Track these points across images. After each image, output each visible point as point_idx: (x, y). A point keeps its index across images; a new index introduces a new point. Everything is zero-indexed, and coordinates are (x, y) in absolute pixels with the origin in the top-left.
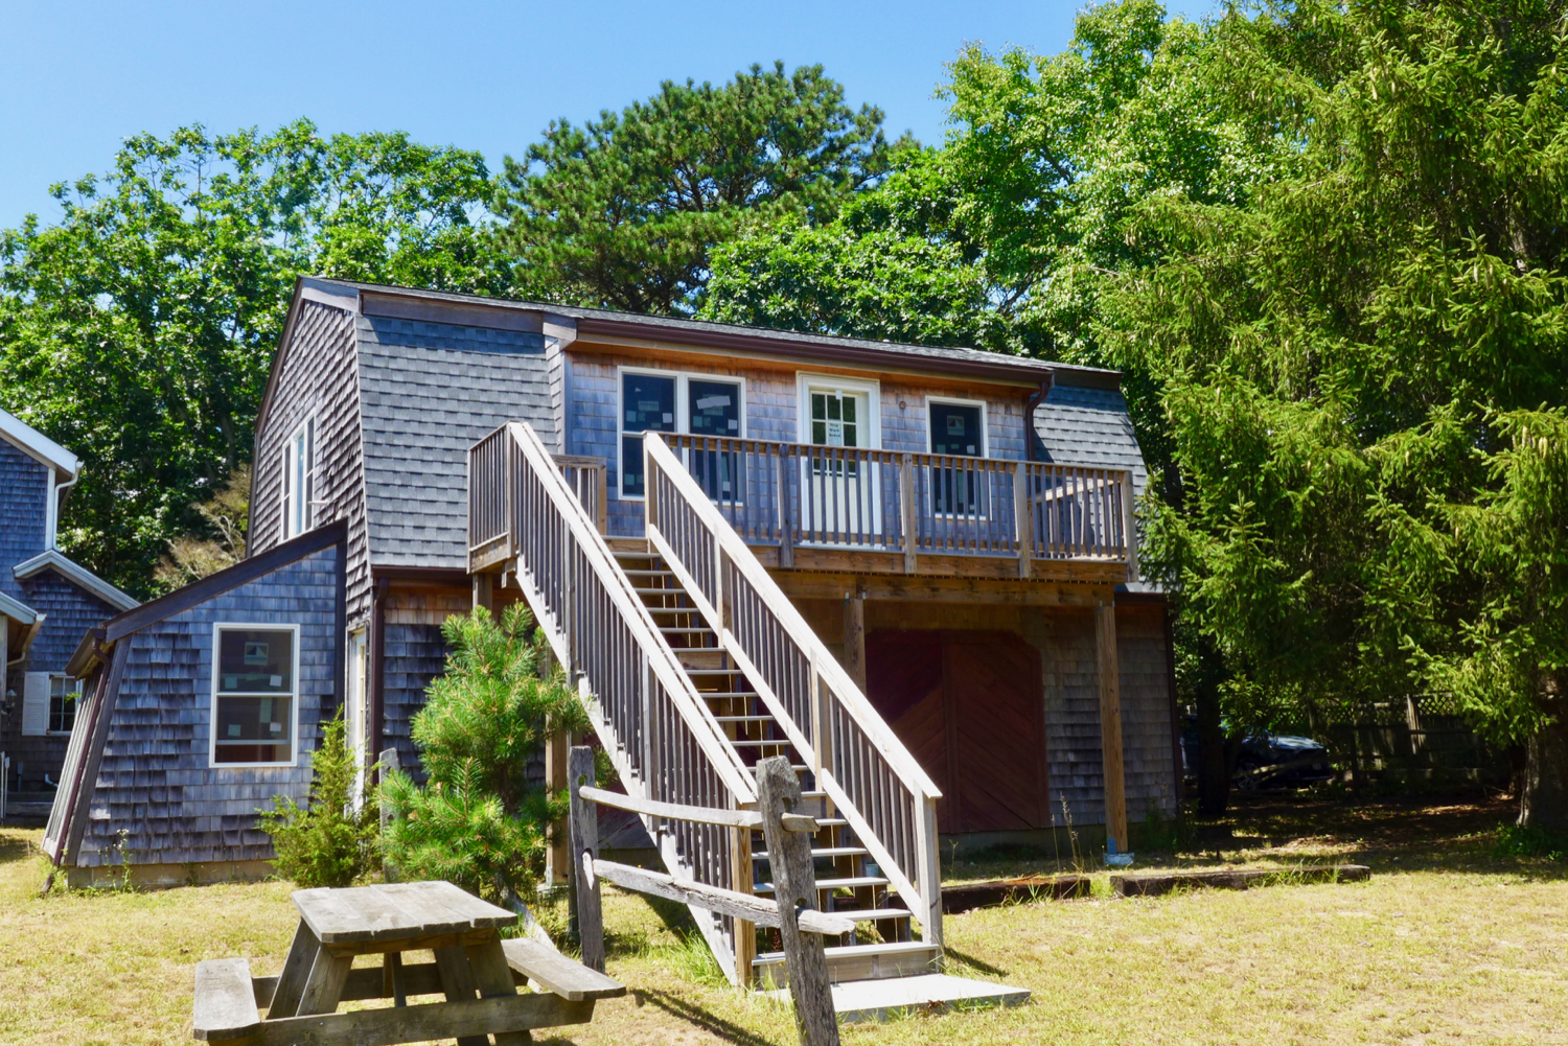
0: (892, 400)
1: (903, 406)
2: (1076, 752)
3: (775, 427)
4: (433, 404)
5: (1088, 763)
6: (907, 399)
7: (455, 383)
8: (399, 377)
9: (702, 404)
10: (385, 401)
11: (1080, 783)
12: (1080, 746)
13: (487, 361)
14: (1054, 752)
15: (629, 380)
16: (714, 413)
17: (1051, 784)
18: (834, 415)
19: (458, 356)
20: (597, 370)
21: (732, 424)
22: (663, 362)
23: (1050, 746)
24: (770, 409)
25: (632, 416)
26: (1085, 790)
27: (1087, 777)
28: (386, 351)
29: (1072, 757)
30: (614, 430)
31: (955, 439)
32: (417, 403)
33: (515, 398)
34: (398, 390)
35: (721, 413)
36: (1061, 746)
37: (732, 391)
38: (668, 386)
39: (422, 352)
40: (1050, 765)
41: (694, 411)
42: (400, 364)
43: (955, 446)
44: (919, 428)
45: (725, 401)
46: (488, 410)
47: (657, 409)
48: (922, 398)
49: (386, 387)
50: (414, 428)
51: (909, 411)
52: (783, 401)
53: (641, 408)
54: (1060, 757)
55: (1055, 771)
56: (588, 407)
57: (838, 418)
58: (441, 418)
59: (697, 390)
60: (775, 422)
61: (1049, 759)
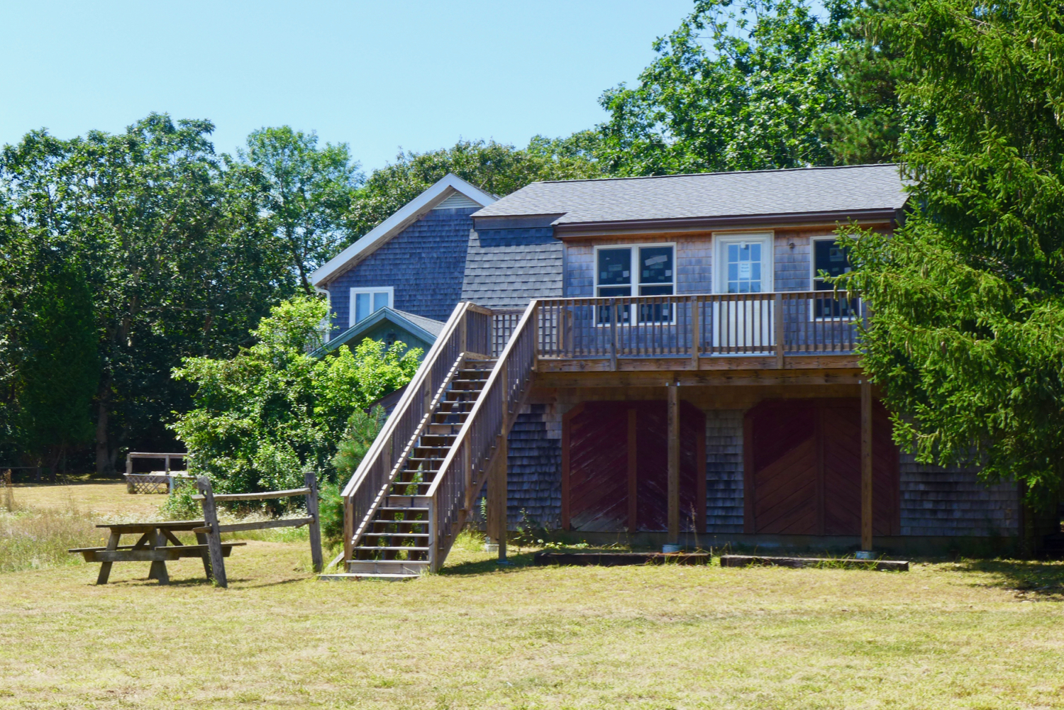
0: (784, 244)
1: (793, 246)
2: (926, 483)
3: (697, 272)
4: (502, 279)
5: (938, 492)
6: (796, 241)
7: (518, 265)
8: (486, 265)
9: (648, 262)
10: (477, 280)
11: (929, 506)
12: (931, 479)
13: (538, 249)
14: (908, 483)
15: (602, 254)
16: (656, 267)
17: (903, 506)
18: (744, 258)
19: (522, 248)
20: (583, 250)
21: (668, 273)
22: (623, 239)
23: (903, 479)
24: (693, 260)
25: (604, 275)
26: (934, 512)
27: (936, 502)
28: (483, 251)
29: (922, 487)
30: (591, 284)
31: (836, 264)
32: (493, 279)
33: (549, 270)
34: (485, 273)
35: (661, 267)
36: (911, 478)
37: (668, 251)
38: (627, 253)
39: (503, 249)
40: (903, 493)
41: (643, 267)
42: (489, 257)
43: (835, 269)
44: (805, 260)
45: (664, 258)
46: (532, 279)
47: (620, 269)
48: (808, 239)
49: (478, 272)
50: (489, 294)
51: (798, 250)
52: (702, 254)
53: (611, 269)
54: (912, 487)
55: (907, 496)
56: (576, 273)
57: (747, 259)
58: (504, 287)
59: (645, 254)
60: (697, 268)
61: (903, 488)
